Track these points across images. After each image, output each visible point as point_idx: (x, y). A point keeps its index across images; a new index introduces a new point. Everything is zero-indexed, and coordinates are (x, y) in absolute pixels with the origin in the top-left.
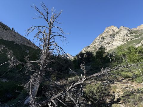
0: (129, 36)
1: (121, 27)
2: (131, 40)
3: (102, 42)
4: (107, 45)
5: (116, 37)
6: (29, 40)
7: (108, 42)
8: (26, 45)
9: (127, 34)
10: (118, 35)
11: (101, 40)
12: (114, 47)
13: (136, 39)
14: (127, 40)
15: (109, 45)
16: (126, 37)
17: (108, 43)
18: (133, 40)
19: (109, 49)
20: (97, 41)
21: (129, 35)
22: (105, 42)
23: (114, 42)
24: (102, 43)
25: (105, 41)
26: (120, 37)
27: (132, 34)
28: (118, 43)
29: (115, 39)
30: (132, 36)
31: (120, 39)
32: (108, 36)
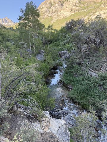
0: (77, 7)
2: (79, 11)
3: (49, 8)
4: (55, 14)
5: (64, 5)
7: (56, 10)
9: (76, 4)
10: (67, 3)
11: (48, 6)
12: (62, 17)
13: (83, 11)
14: (75, 11)
15: (57, 14)
16: (74, 7)
17: (56, 12)
18: (80, 11)
19: (57, 19)
20: (44, 6)
21: (78, 5)
22: (54, 9)
23: (63, 11)
24: (50, 10)
25: (53, 8)
26: (69, 6)
27: (80, 5)
28: (66, 13)
29: (64, 7)
30: (80, 6)
31: (68, 8)
32: (57, 2)
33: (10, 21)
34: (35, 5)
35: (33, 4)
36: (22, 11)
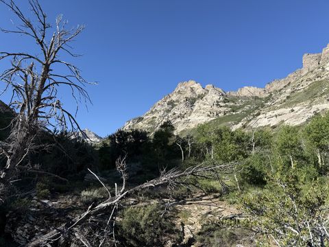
0: (221, 107)
1: (208, 85)
2: (225, 114)
3: (168, 111)
4: (178, 120)
5: (196, 104)
7: (180, 114)
9: (217, 102)
10: (201, 101)
11: (166, 107)
12: (192, 126)
13: (234, 113)
14: (217, 115)
15: (183, 120)
16: (215, 108)
17: (181, 116)
18: (227, 114)
19: (182, 129)
20: (158, 108)
21: (222, 104)
22: (176, 112)
23: (193, 115)
24: (169, 115)
25: (174, 110)
26: (205, 106)
27: (227, 104)
28: (200, 118)
29: (195, 108)
30: (226, 106)
31: (204, 109)
32: (182, 101)
33: (93, 135)
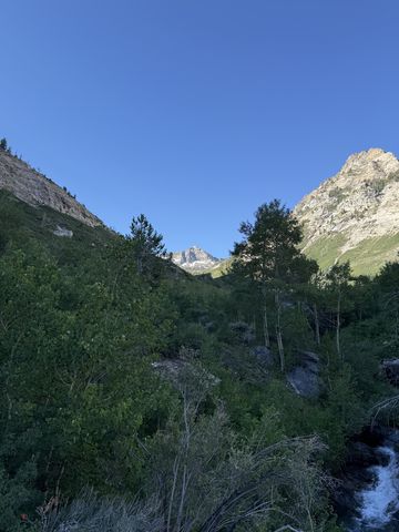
3: (332, 208)
4: (353, 222)
5: (387, 192)
6: (65, 189)
7: (356, 212)
8: (52, 206)
10: (396, 184)
11: (327, 200)
12: (382, 232)
15: (362, 222)
17: (358, 215)
19: (362, 239)
20: (312, 204)
22: (347, 209)
23: (382, 211)
24: (334, 214)
25: (343, 205)
29: (384, 200)
32: (358, 187)
33: (205, 256)
34: (285, 210)
35: (280, 208)
36: (244, 229)
